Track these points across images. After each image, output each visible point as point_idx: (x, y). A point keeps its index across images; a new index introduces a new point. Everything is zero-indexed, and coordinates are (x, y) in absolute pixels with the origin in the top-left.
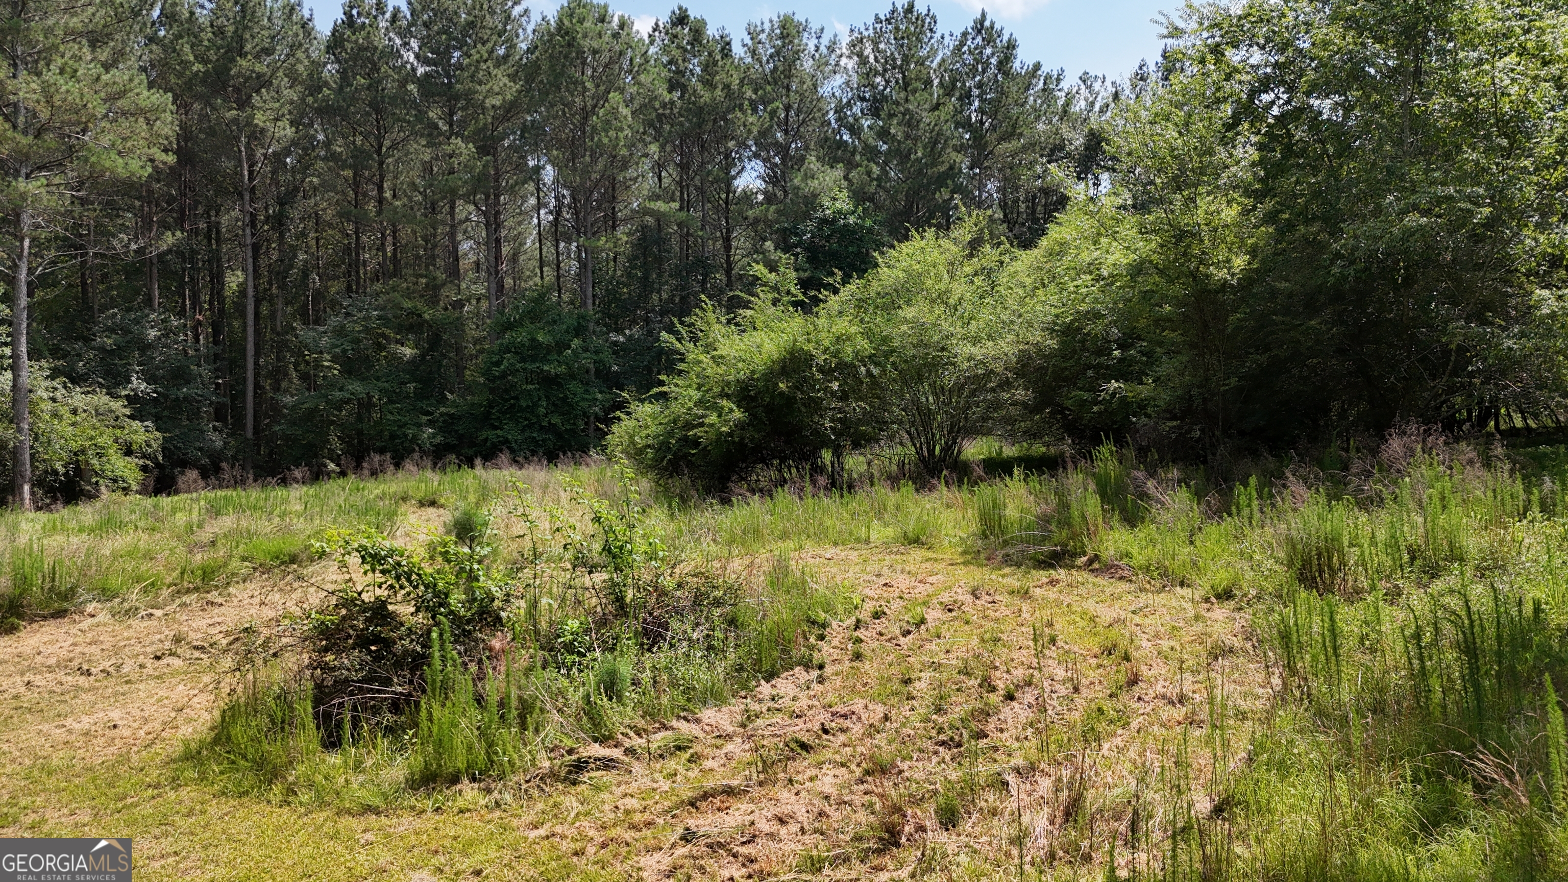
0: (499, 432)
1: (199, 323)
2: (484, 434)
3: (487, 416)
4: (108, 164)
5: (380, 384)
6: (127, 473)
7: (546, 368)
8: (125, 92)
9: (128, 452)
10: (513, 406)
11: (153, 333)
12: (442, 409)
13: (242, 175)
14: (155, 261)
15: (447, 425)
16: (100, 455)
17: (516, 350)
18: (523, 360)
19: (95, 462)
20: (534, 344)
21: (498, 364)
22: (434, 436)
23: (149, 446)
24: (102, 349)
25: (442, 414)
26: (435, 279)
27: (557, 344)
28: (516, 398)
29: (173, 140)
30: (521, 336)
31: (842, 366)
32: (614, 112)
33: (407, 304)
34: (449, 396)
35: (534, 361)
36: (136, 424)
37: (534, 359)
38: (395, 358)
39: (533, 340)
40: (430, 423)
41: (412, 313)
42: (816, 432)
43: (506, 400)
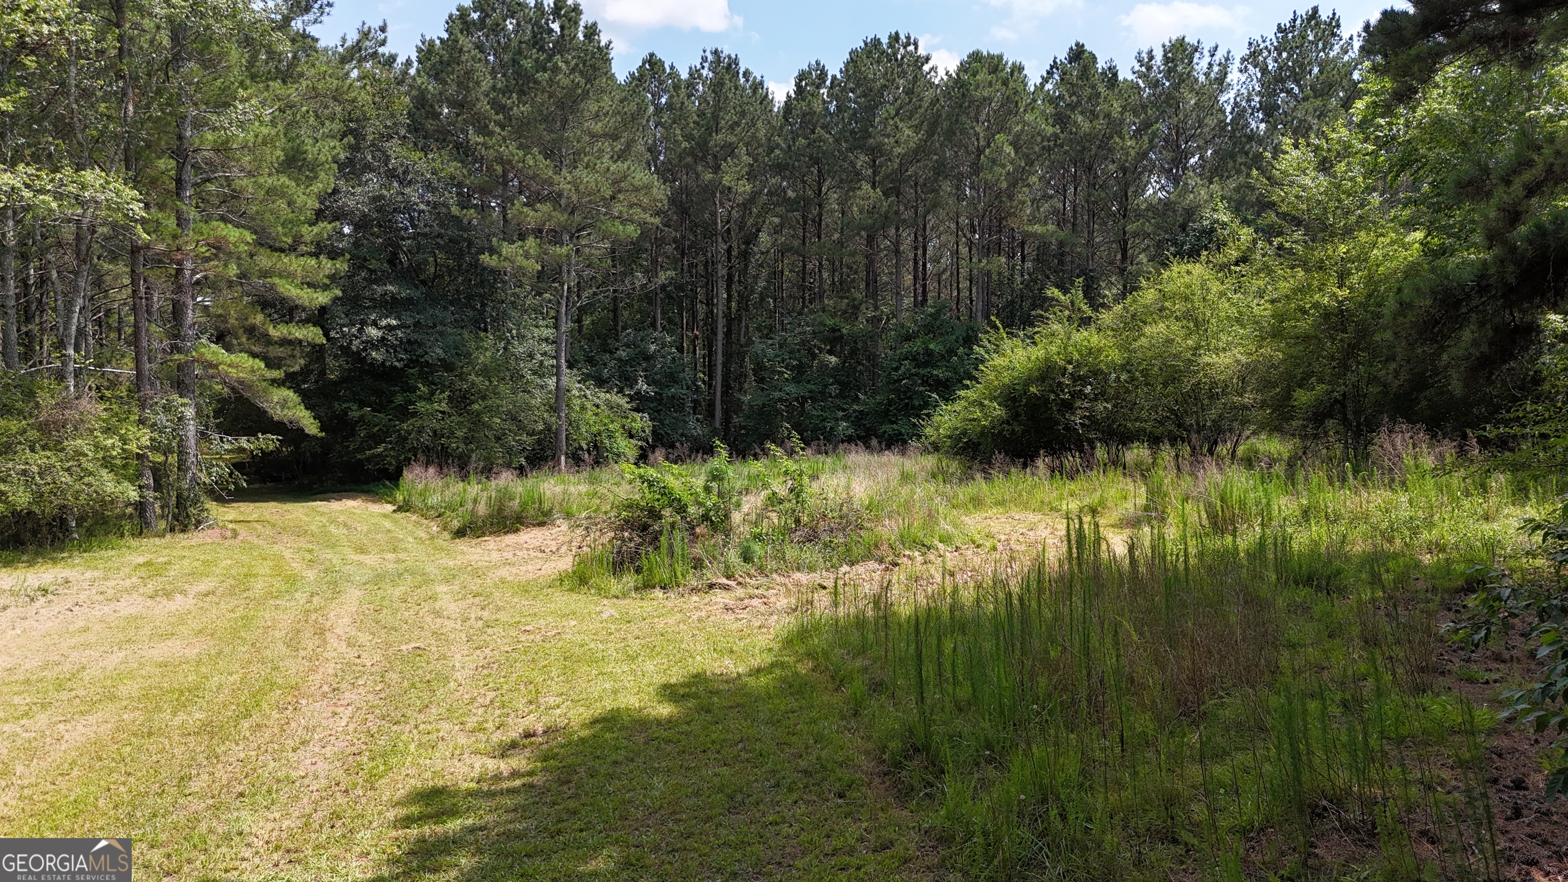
0: (895, 426)
1: (696, 337)
2: (884, 428)
3: (886, 413)
4: (613, 229)
5: (809, 386)
6: (627, 450)
7: (935, 372)
8: (625, 177)
9: (631, 436)
10: (907, 404)
11: (653, 347)
12: (855, 407)
13: (716, 224)
14: (659, 291)
15: (858, 420)
16: (610, 437)
17: (913, 358)
18: (918, 366)
19: (606, 441)
20: (929, 353)
21: (897, 369)
22: (847, 428)
23: (644, 431)
24: (620, 360)
25: (854, 411)
26: (854, 299)
27: (947, 352)
28: (910, 398)
29: (665, 202)
30: (917, 346)
31: (1096, 373)
32: (999, 150)
33: (830, 322)
34: (861, 396)
35: (926, 367)
36: (637, 416)
37: (926, 364)
38: (823, 366)
39: (927, 349)
40: (846, 418)
41: (834, 330)
42: (1067, 428)
43: (902, 400)
